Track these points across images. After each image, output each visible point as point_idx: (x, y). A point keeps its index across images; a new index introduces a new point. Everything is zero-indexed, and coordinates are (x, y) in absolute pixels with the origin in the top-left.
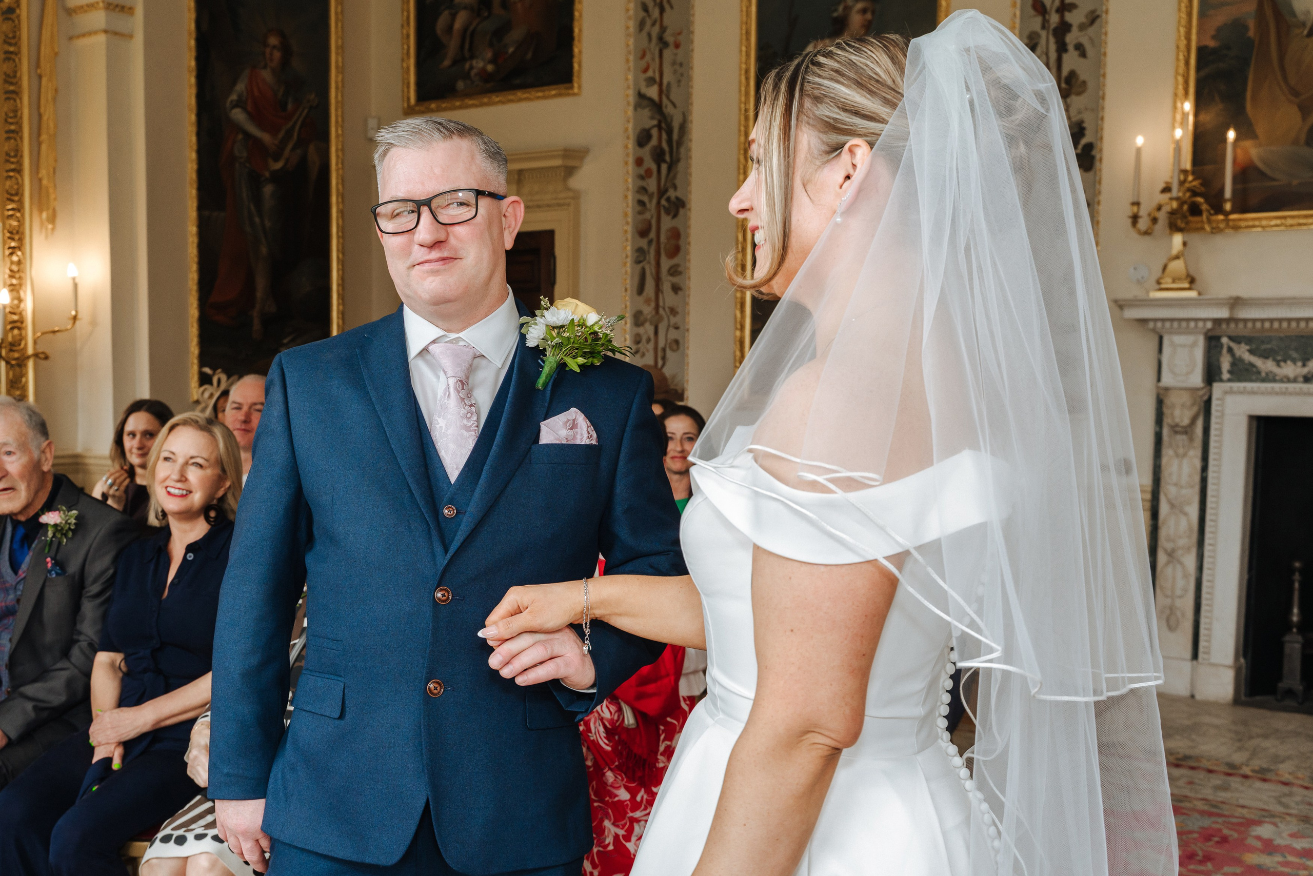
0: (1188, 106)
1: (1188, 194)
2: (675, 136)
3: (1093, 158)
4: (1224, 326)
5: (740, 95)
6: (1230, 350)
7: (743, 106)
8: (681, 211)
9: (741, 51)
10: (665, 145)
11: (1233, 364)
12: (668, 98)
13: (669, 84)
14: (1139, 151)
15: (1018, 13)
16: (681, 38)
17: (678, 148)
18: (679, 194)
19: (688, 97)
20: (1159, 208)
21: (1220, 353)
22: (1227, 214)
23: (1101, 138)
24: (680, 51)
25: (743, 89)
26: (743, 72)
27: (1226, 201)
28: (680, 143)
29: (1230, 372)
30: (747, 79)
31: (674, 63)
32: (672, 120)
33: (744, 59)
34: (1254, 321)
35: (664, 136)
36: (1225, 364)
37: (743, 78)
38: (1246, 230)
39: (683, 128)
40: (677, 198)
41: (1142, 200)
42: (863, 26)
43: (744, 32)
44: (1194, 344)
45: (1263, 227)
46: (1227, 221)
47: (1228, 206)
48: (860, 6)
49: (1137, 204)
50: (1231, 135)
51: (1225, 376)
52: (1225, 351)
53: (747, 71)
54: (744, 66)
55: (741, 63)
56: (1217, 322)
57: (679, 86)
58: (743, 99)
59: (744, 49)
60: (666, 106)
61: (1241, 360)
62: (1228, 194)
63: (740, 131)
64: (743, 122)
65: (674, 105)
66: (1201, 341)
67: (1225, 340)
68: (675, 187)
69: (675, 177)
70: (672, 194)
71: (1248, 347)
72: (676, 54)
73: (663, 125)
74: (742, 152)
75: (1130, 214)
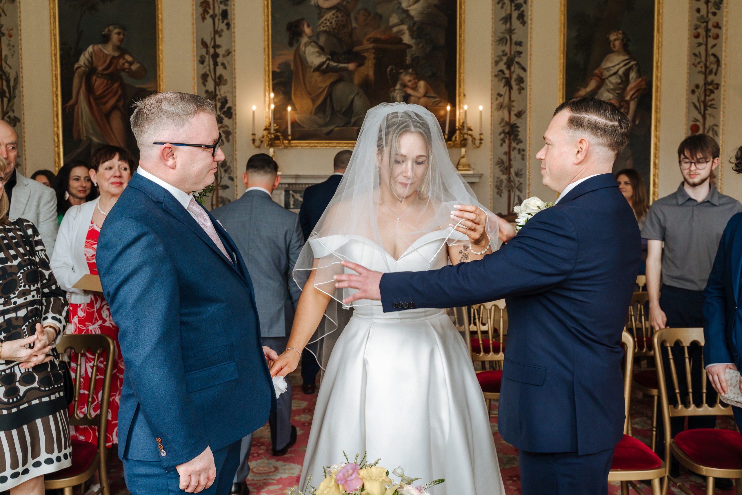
0: (272, 95)
1: (275, 132)
2: (12, 83)
3: (231, 113)
4: (291, 186)
5: (52, 67)
6: (293, 196)
7: (54, 72)
8: (18, 124)
9: (51, 44)
10: (5, 88)
11: (294, 202)
12: (6, 63)
13: (6, 56)
14: (254, 112)
15: (195, 46)
16: (12, 32)
17: (14, 91)
18: (16, 114)
19: (19, 64)
20: (263, 137)
21: (289, 197)
22: (289, 141)
23: (235, 105)
24: (12, 39)
25: (54, 63)
26: (53, 55)
27: (289, 135)
28: (15, 88)
29: (293, 205)
30: (56, 59)
31: (9, 45)
32: (9, 76)
33: (53, 48)
34: (302, 184)
35: (5, 83)
36: (292, 202)
37: (53, 58)
38: (295, 147)
39: (16, 79)
40: (15, 117)
41: (256, 133)
42: (119, 41)
43: (53, 34)
44: (281, 194)
45: (302, 146)
46: (289, 143)
47: (290, 138)
48: (116, 31)
49: (254, 134)
50: (289, 108)
51: (292, 206)
52: (291, 196)
53: (55, 55)
54: (53, 52)
55: (51, 50)
56: (289, 184)
57: (13, 57)
58: (54, 68)
59: (53, 43)
60: (5, 67)
61: (297, 200)
62: (289, 132)
63: (53, 85)
64: (54, 80)
65: (11, 68)
66: (283, 193)
67: (291, 192)
68: (13, 111)
69: (13, 105)
70: (11, 114)
71: (299, 195)
72: (10, 41)
73: (4, 77)
74: (55, 96)
75: (252, 138)
